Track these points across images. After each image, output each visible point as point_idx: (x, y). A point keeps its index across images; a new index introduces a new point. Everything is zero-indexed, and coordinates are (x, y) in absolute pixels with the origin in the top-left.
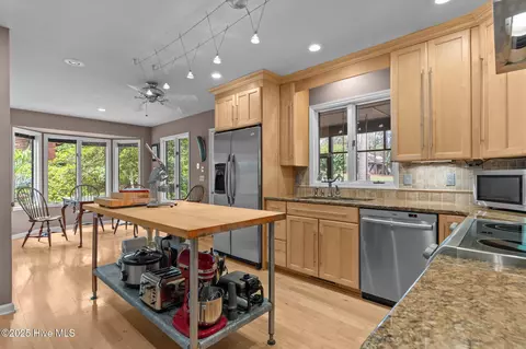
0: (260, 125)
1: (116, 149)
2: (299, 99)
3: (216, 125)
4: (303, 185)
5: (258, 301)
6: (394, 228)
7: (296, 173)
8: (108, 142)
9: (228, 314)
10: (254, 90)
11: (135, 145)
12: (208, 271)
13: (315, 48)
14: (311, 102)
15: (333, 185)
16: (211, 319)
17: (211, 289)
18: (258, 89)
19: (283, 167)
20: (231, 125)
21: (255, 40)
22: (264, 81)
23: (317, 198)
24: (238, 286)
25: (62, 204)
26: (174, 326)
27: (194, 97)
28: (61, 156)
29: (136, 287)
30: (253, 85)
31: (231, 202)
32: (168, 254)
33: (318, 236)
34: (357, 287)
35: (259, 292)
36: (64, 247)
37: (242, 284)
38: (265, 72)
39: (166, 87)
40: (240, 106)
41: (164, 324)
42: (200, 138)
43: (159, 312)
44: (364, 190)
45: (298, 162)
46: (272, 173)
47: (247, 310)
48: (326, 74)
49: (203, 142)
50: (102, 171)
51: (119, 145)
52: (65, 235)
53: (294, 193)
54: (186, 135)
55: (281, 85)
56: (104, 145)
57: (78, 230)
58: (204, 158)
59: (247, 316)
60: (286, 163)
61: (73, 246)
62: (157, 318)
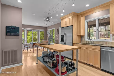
0: (72, 26)
1: (40, 32)
2: (82, 19)
3: (62, 26)
4: (83, 40)
5: (74, 68)
6: (109, 52)
7: (81, 37)
8: (38, 30)
9: (67, 70)
10: (71, 17)
11: (43, 31)
12: (63, 60)
13: (87, 5)
14: (85, 19)
15: (92, 40)
16: (64, 71)
17: (63, 64)
18: (72, 17)
19: (78, 36)
20: (65, 26)
21: (73, 5)
22: (73, 15)
23: (87, 43)
24: (69, 64)
25: (30, 43)
26: (55, 72)
27: (57, 20)
28: (29, 34)
29: (46, 62)
30: (70, 16)
31: (65, 44)
32: (52, 55)
33: (88, 53)
34: (100, 67)
35: (74, 66)
36: (30, 52)
37: (70, 64)
38: (74, 13)
39: (52, 18)
40: (67, 21)
41: (53, 71)
42: (57, 29)
43: (51, 68)
44: (101, 42)
45: (82, 35)
46: (75, 37)
47: (71, 70)
48: (90, 12)
49: (58, 30)
50: (37, 37)
51: (40, 31)
52: (30, 50)
53: (81, 42)
54: (54, 29)
55: (77, 16)
56: (37, 31)
57: (33, 49)
58: (58, 34)
59: (72, 72)
60: (79, 35)
61: (32, 52)
62: (51, 69)
